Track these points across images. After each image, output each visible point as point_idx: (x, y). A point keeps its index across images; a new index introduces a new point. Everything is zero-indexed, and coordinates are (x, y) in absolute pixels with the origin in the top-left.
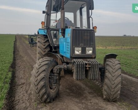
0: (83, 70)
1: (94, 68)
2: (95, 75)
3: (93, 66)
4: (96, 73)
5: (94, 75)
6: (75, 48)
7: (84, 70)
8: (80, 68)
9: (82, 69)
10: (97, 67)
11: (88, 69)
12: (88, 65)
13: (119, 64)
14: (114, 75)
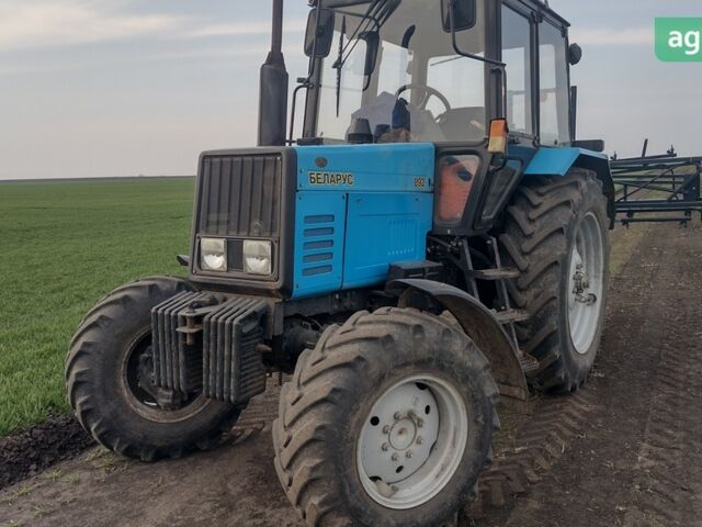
3: (212, 333)
4: (226, 371)
5: (218, 377)
6: (203, 240)
7: (180, 344)
9: (173, 338)
10: (227, 337)
11: (189, 341)
12: (188, 321)
13: (364, 343)
14: (296, 396)
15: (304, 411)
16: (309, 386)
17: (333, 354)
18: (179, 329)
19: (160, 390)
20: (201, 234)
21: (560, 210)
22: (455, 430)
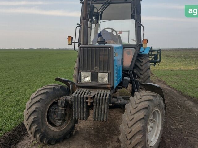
0: (83, 106)
1: (100, 104)
2: (102, 115)
3: (98, 101)
4: (103, 112)
5: (100, 115)
7: (85, 106)
8: (79, 103)
9: (82, 104)
10: (104, 102)
11: (89, 104)
12: (89, 98)
13: (147, 101)
14: (132, 118)
15: (136, 122)
16: (135, 115)
17: (140, 105)
18: (87, 101)
19: (57, 121)
20: (80, 71)
21: (148, 63)
22: (158, 123)
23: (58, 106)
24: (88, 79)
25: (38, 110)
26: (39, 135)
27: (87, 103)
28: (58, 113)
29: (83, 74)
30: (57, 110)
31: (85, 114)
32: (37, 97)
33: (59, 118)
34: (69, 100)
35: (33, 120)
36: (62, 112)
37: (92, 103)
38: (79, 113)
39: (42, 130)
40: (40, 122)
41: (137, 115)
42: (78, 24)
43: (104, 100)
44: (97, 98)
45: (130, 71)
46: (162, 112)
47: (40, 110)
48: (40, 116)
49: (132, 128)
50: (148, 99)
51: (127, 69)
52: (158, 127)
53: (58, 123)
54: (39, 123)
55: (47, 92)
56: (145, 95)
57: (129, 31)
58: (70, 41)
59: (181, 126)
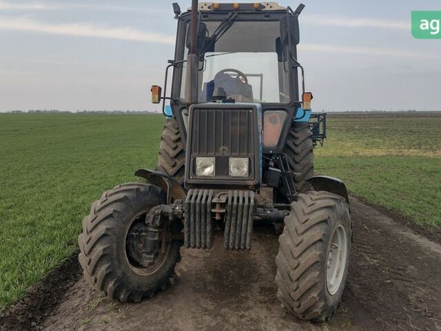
0: (206, 220)
1: (239, 217)
2: (243, 237)
3: (234, 212)
4: (243, 232)
5: (237, 237)
6: (198, 159)
7: (208, 220)
8: (197, 216)
9: (203, 217)
10: (245, 213)
11: (217, 217)
12: (217, 206)
13: (325, 210)
14: (300, 241)
15: (308, 248)
16: (305, 234)
17: (312, 217)
18: (213, 211)
19: (144, 255)
20: (194, 154)
21: (307, 139)
22: (341, 252)
23: (147, 225)
24: (209, 170)
25: (110, 233)
26: (113, 282)
27: (214, 214)
28: (145, 240)
29: (200, 161)
30: (144, 234)
31: (208, 236)
32: (106, 208)
33: (149, 249)
34: (168, 213)
35: (101, 253)
36: (154, 236)
37: (222, 215)
38: (197, 235)
39: (119, 273)
40: (114, 256)
41: (309, 234)
42: (170, 61)
43: (245, 208)
44: (232, 206)
45: (278, 155)
46: (348, 230)
47: (115, 234)
48: (115, 245)
49: (300, 259)
50: (326, 205)
51: (271, 152)
52: (340, 259)
53: (148, 259)
54: (112, 260)
55: (126, 198)
56: (320, 199)
57: (261, 76)
58: (157, 96)
59: (375, 261)
